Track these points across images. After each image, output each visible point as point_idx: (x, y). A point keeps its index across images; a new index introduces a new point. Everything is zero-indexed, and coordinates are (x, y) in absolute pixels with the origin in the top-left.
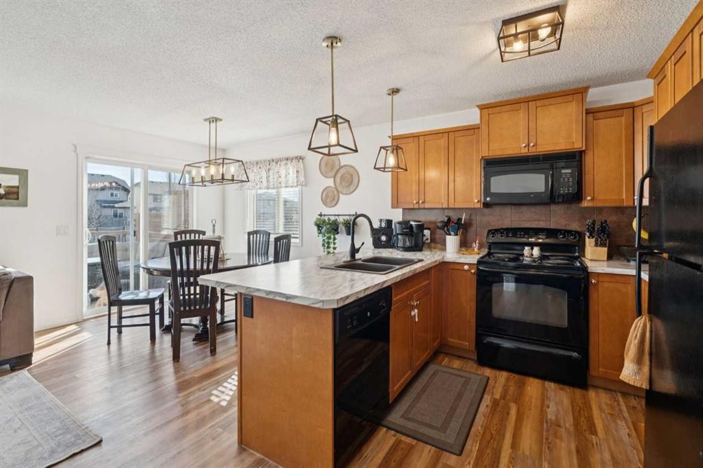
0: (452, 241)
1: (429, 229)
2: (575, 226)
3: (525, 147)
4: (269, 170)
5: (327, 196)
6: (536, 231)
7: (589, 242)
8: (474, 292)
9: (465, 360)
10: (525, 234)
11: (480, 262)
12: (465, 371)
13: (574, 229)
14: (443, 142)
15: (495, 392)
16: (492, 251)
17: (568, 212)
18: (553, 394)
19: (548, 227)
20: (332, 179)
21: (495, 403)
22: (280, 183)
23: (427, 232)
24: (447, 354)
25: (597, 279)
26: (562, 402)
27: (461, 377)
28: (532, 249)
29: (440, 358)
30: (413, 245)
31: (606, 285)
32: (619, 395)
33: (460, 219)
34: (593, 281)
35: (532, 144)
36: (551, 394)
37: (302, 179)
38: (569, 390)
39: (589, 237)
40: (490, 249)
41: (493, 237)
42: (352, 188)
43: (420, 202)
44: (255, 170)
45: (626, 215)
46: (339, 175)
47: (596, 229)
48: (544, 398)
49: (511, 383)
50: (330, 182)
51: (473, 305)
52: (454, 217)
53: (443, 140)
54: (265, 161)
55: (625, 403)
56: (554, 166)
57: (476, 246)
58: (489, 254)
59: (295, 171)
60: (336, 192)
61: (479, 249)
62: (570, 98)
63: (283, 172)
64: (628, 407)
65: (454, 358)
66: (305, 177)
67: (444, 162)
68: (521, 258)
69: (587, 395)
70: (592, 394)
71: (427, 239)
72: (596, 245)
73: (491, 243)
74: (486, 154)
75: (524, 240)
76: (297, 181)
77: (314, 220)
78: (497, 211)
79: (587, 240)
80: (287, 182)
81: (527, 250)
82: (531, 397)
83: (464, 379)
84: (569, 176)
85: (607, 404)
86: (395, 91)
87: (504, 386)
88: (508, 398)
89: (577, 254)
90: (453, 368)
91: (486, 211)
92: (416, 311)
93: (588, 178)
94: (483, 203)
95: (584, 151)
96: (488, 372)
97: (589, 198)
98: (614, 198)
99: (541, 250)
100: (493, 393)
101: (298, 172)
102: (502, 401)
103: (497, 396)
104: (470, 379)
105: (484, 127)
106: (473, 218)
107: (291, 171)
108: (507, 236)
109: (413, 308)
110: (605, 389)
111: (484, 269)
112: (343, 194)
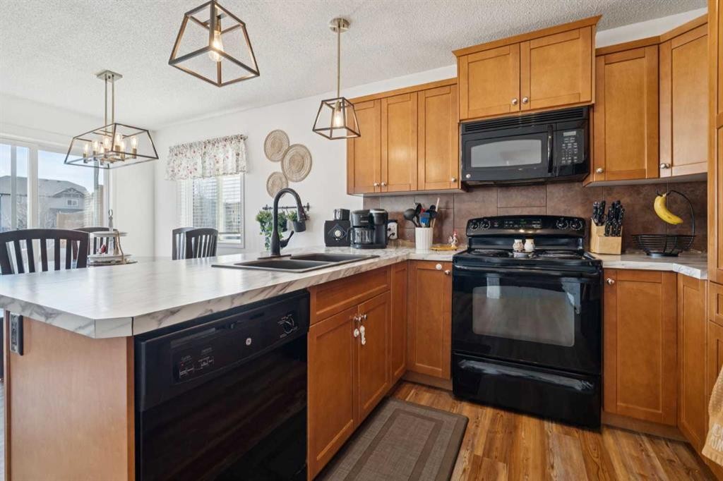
0: (423, 235)
1: (396, 221)
2: (577, 212)
3: (516, 103)
4: (205, 153)
5: (273, 184)
6: (528, 220)
7: (597, 231)
8: (449, 300)
9: (438, 392)
10: (515, 223)
11: (456, 259)
12: (436, 410)
13: (577, 216)
14: (410, 104)
15: (475, 443)
16: (473, 247)
17: (569, 194)
18: (556, 443)
19: (543, 213)
20: (280, 163)
21: (476, 463)
22: (218, 170)
23: (393, 226)
24: (415, 383)
25: (614, 277)
26: (571, 457)
27: (431, 419)
28: (524, 242)
29: (404, 390)
30: (374, 240)
31: (627, 285)
32: (645, 439)
33: (433, 207)
34: (610, 281)
35: (524, 100)
36: (553, 443)
37: (243, 163)
38: (576, 435)
39: (597, 224)
40: (470, 244)
41: (474, 228)
42: (304, 173)
43: (383, 184)
44: (188, 155)
45: (641, 196)
46: (288, 158)
47: (606, 212)
48: (545, 451)
49: (499, 427)
50: (277, 167)
51: (448, 317)
52: (426, 205)
53: (410, 102)
54: (200, 143)
55: (656, 453)
56: (554, 129)
57: (453, 241)
58: (469, 250)
59: (235, 155)
60: (284, 180)
61: (457, 245)
62: (575, 34)
63: (221, 156)
64: (661, 459)
65: (424, 388)
66: (247, 159)
67: (413, 132)
68: (510, 254)
69: (603, 441)
70: (608, 439)
71: (393, 234)
72: (607, 234)
73: (473, 236)
74: (464, 116)
75: (512, 231)
76: (237, 166)
77: (256, 213)
78: (480, 195)
79: (594, 228)
80: (225, 168)
81: (517, 244)
82: (527, 449)
83: (434, 424)
84: (572, 140)
85: (632, 457)
86: (342, 23)
87: (489, 432)
88: (494, 454)
89: (581, 248)
90: (422, 407)
91: (466, 196)
92: (362, 329)
93: (597, 143)
94: (462, 182)
95: (593, 106)
96: (466, 409)
97: (599, 170)
98: (632, 168)
99: (536, 243)
100: (473, 445)
101: (238, 155)
102: (486, 459)
103: (479, 452)
104: (442, 422)
105: (463, 81)
106: (451, 205)
107: (230, 154)
108: (492, 227)
109: (357, 325)
110: (623, 430)
111: (462, 267)
112: (293, 181)
